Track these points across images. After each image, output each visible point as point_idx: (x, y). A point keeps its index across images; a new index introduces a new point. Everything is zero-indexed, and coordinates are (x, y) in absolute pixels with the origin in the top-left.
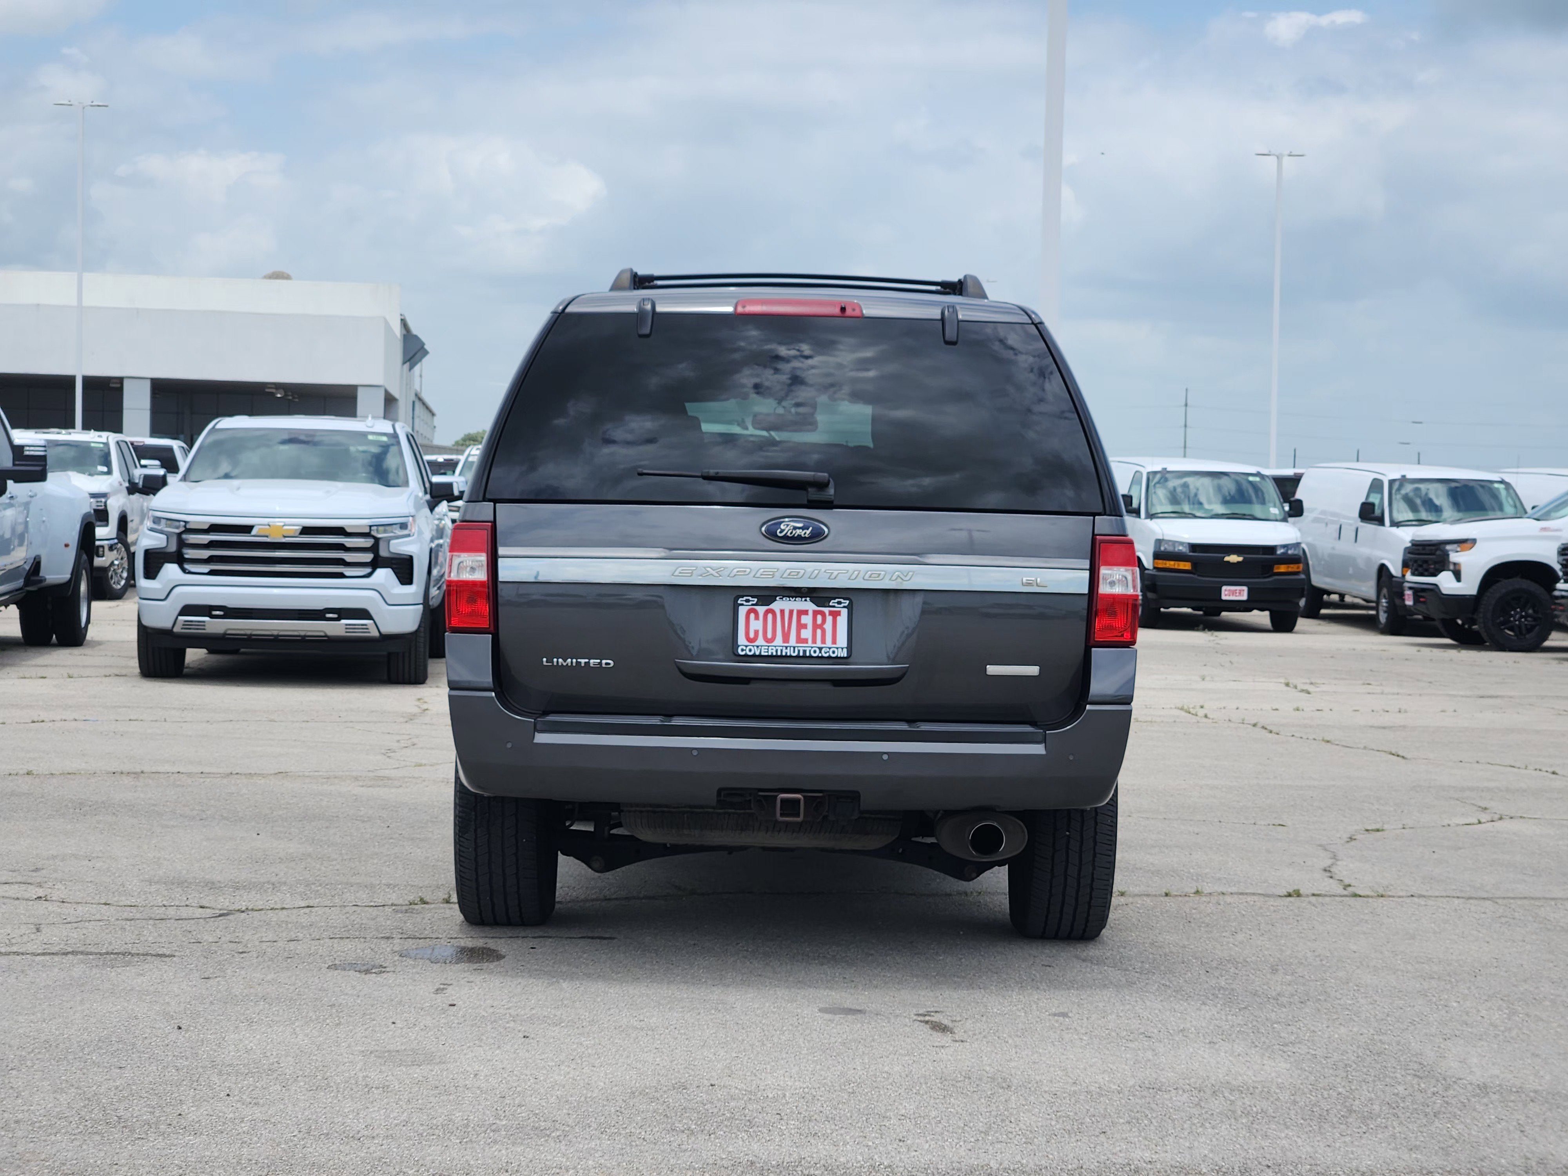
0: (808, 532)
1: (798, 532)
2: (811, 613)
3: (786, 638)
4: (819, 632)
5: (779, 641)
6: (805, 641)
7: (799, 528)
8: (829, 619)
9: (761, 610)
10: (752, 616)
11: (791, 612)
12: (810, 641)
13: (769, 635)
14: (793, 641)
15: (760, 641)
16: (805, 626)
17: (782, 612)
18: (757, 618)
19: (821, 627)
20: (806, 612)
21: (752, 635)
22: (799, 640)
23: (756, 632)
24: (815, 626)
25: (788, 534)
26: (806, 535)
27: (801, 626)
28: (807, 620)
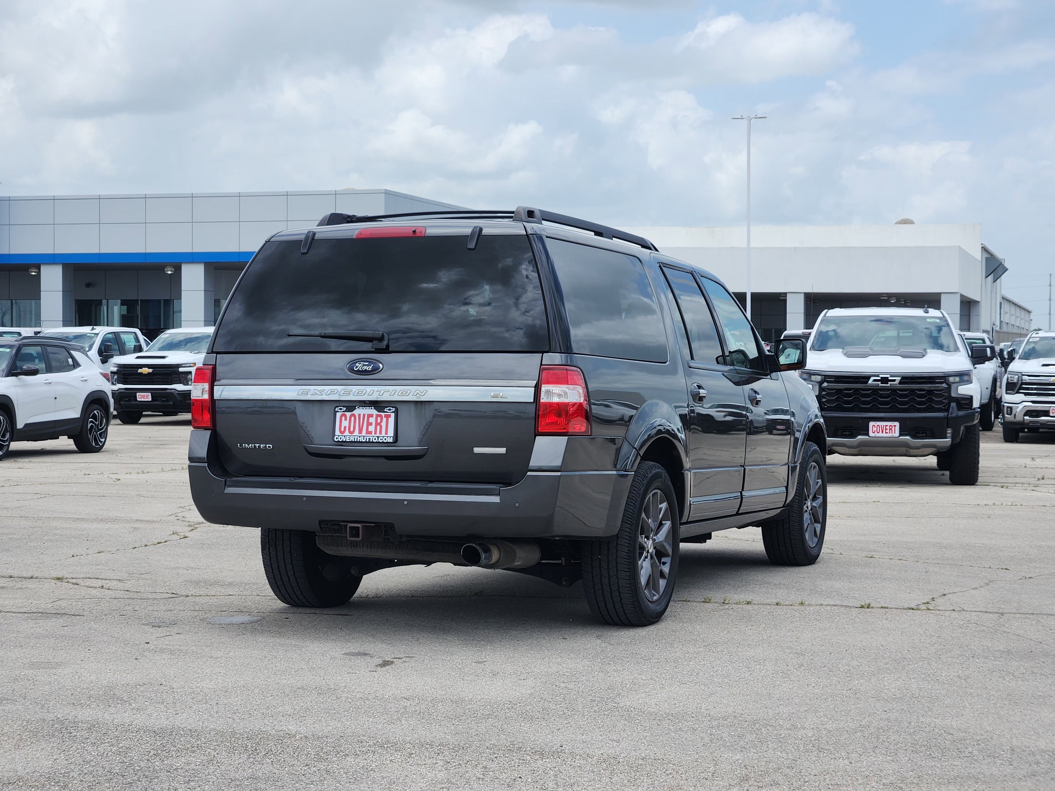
0: (370, 367)
1: (365, 367)
2: (374, 416)
3: (360, 432)
4: (378, 427)
5: (356, 433)
6: (371, 433)
7: (366, 365)
8: (384, 419)
9: (348, 414)
10: (343, 418)
11: (364, 415)
12: (373, 433)
13: (352, 430)
14: (364, 433)
15: (347, 433)
16: (371, 424)
17: (359, 415)
18: (346, 420)
19: (380, 424)
20: (371, 416)
21: (342, 430)
22: (368, 432)
23: (345, 427)
24: (377, 424)
25: (360, 369)
26: (370, 370)
27: (369, 424)
28: (372, 420)
